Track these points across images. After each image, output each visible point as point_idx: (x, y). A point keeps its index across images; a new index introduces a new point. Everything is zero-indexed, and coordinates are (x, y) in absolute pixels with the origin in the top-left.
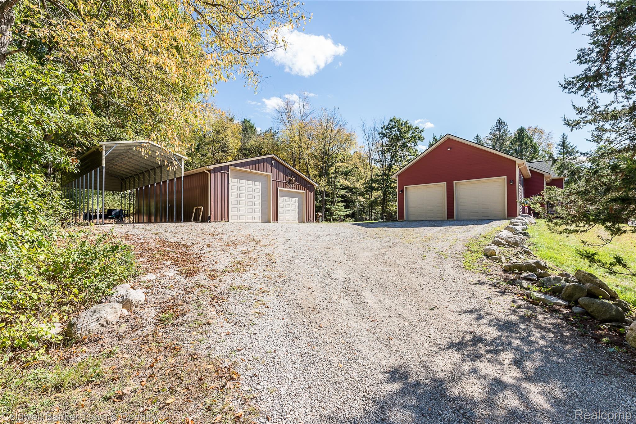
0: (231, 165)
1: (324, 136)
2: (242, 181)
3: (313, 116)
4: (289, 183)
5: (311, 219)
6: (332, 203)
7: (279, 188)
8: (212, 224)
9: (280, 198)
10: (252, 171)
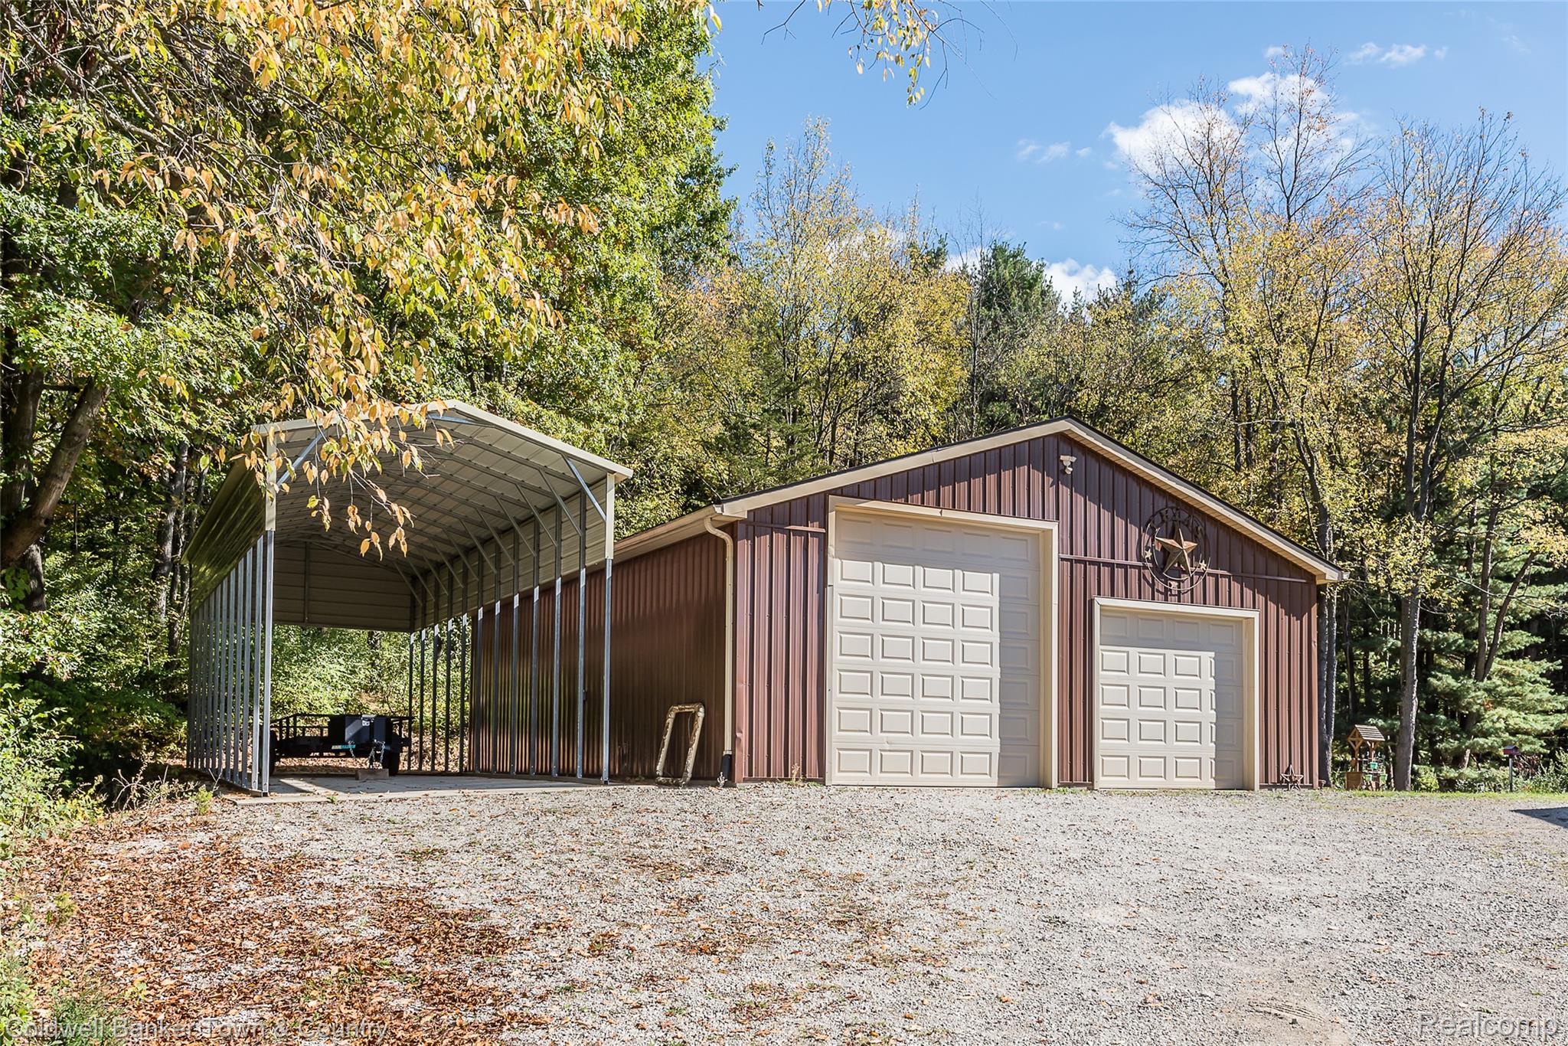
0: (840, 492)
1: (1415, 286)
2: (899, 572)
3: (1354, 182)
4: (1159, 571)
5: (1295, 768)
6: (1471, 659)
7: (1100, 601)
8: (744, 791)
9: (1108, 658)
10: (947, 514)
